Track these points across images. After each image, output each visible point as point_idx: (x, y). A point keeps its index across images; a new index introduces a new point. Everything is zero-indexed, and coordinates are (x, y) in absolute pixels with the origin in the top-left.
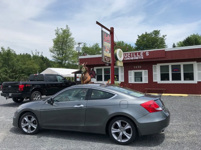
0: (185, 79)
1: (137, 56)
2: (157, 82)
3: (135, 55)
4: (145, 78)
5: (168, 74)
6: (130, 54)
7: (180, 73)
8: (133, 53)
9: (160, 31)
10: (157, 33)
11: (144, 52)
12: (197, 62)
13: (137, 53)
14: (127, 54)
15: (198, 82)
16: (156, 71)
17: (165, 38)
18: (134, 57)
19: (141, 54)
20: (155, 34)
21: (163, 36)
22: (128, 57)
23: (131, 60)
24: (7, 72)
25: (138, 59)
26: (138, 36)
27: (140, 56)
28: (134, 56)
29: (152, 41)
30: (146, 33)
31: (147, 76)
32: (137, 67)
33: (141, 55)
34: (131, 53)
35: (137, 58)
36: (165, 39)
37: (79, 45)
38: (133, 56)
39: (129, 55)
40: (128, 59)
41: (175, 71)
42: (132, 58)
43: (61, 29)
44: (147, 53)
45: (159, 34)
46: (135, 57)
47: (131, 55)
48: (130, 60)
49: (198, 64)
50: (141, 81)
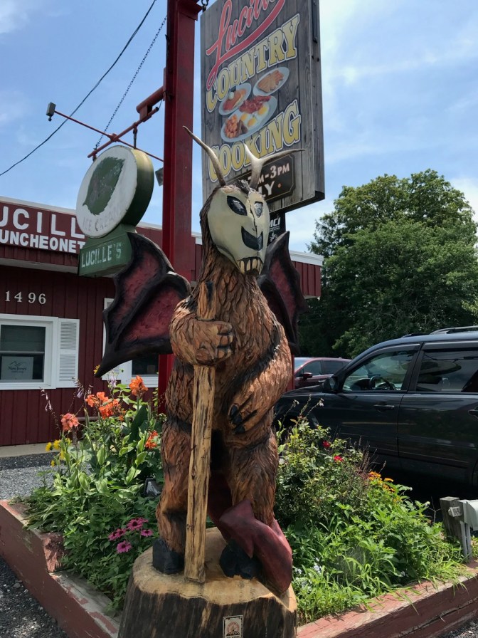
1: (68, 237)
3: (57, 229)
4: (63, 358)
6: (27, 215)
8: (47, 214)
18: (51, 236)
22: (15, 230)
23: (34, 251)
28: (54, 231)
35: (68, 247)
38: (46, 230)
39: (22, 219)
40: (15, 239)
42: (40, 242)
46: (58, 237)
47: (32, 222)
48: (27, 249)
50: (38, 375)
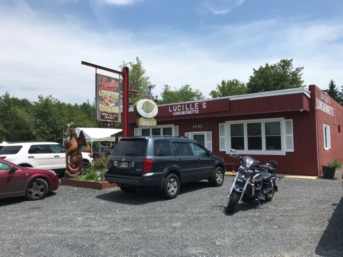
0: (267, 148)
1: (190, 110)
2: (225, 152)
5: (243, 139)
7: (261, 137)
8: (184, 105)
9: (291, 60)
10: (286, 64)
11: (199, 103)
12: (285, 119)
13: (189, 104)
14: (177, 105)
15: (287, 153)
16: (223, 134)
17: (300, 73)
19: (196, 106)
20: (283, 67)
21: (297, 69)
22: (178, 111)
23: (183, 115)
24: (45, 133)
25: (192, 114)
26: (254, 70)
27: (194, 109)
28: (186, 109)
29: (274, 79)
30: (267, 65)
31: (211, 142)
32: (197, 127)
33: (196, 108)
34: (181, 105)
35: (189, 112)
36: (300, 75)
37: (150, 90)
38: (185, 110)
39: (179, 108)
40: (178, 113)
41: (254, 133)
42: (183, 113)
43: (130, 63)
44: (203, 105)
45: (289, 65)
46: (187, 110)
47: (181, 108)
48: (181, 115)
49: (286, 122)
